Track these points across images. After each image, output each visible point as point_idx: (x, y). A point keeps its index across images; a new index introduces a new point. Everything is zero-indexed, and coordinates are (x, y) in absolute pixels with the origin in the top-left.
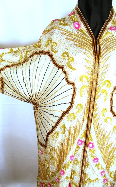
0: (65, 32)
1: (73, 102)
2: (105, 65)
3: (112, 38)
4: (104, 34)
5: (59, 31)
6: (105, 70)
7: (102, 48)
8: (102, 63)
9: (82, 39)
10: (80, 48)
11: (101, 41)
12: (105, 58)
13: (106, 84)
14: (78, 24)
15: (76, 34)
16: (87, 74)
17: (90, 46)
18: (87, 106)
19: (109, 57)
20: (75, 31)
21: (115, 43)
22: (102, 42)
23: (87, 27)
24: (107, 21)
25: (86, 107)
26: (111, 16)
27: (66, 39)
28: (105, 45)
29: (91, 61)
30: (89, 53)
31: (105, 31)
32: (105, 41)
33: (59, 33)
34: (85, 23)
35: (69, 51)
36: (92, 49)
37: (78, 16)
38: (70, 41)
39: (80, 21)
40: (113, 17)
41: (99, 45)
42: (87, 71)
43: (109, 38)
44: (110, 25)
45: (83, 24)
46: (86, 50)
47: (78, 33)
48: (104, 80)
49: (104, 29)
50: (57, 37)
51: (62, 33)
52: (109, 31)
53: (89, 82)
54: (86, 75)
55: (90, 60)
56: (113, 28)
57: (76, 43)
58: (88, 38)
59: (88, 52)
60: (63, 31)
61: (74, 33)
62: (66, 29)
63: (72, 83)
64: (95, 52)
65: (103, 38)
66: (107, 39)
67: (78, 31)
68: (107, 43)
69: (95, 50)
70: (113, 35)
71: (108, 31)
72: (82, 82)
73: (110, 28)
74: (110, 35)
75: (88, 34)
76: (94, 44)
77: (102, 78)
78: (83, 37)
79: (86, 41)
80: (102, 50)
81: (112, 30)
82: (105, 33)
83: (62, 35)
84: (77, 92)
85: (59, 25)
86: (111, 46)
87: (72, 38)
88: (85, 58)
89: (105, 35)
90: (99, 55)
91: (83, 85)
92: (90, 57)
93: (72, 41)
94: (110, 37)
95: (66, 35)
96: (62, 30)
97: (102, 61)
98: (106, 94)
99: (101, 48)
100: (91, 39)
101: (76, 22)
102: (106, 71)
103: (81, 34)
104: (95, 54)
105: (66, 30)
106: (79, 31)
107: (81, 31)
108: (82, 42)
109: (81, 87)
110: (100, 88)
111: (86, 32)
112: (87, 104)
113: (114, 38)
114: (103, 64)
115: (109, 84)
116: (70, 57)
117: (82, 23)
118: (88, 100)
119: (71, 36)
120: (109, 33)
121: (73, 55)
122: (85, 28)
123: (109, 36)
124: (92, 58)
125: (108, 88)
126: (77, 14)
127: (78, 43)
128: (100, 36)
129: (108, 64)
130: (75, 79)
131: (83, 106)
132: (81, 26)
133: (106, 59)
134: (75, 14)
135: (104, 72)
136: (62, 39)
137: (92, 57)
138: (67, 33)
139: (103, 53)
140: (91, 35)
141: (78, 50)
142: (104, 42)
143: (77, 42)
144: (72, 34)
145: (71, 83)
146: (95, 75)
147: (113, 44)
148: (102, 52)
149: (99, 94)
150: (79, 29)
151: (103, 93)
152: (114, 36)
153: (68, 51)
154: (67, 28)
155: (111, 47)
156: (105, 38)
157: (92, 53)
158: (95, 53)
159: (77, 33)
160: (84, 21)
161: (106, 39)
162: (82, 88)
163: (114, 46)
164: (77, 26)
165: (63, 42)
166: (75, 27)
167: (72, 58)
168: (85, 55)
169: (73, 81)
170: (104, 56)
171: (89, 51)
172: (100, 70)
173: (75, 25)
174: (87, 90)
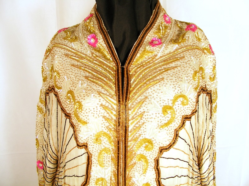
0: (72, 54)
1: (89, 176)
2: (137, 114)
3: (154, 60)
4: (138, 55)
5: (62, 51)
6: (139, 122)
7: (133, 82)
8: (132, 110)
9: (99, 65)
10: (93, 84)
11: (133, 68)
12: (139, 100)
13: (144, 145)
14: (95, 37)
15: (89, 57)
16: (107, 130)
17: (110, 80)
18: (114, 181)
19: (146, 97)
20: (88, 51)
21: (158, 70)
22: (134, 70)
23: (108, 43)
24: (145, 29)
25: (112, 182)
26: (154, 19)
27: (73, 65)
28: (138, 76)
29: (112, 108)
30: (108, 94)
31: (141, 49)
32: (139, 67)
33: (63, 55)
34: (105, 36)
35: (76, 89)
36: (113, 86)
37: (96, 22)
38: (79, 70)
39: (97, 31)
40: (158, 21)
41: (128, 77)
42: (107, 124)
43: (148, 62)
44: (151, 35)
45: (101, 38)
46: (103, 87)
47: (92, 53)
48: (139, 140)
49: (139, 45)
50: (60, 62)
51: (67, 55)
52: (148, 48)
53: (113, 143)
54: (106, 132)
55: (110, 106)
56: (157, 42)
57: (87, 74)
58: (109, 64)
59: (105, 92)
60: (69, 51)
61: (86, 55)
62: (74, 47)
63: (84, 145)
64: (119, 90)
65: (137, 62)
66: (144, 63)
67: (93, 51)
68: (143, 71)
69: (119, 88)
70: (156, 56)
71: (145, 48)
72: (101, 143)
73: (152, 43)
74: (150, 55)
75: (109, 56)
76: (118, 75)
77: (135, 136)
78: (100, 62)
79: (105, 70)
80: (133, 86)
81: (153, 46)
82: (140, 52)
83: (66, 58)
84: (94, 160)
85: (63, 40)
86: (151, 77)
87: (83, 64)
88: (100, 103)
89: (141, 57)
90: (126, 97)
91: (103, 147)
92: (111, 101)
93: (81, 70)
94: (149, 58)
95: (73, 59)
96: (67, 50)
97: (133, 106)
98: (147, 161)
99: (131, 82)
100: (114, 64)
101: (92, 33)
102: (141, 123)
103: (97, 56)
104: (119, 96)
105: (73, 49)
106: (95, 50)
107: (99, 51)
108: (97, 72)
109: (99, 151)
110: (134, 153)
111: (107, 52)
112: (113, 179)
113: (157, 60)
114: (134, 113)
115: (150, 146)
116: (76, 101)
117: (101, 36)
118: (114, 171)
119: (81, 61)
120: (149, 52)
121: (80, 98)
122: (105, 45)
123: (147, 58)
124: (113, 103)
125: (148, 152)
126: (94, 19)
127: (90, 75)
128: (131, 59)
129: (144, 112)
130: (88, 139)
131: (107, 182)
132: (98, 40)
133: (139, 102)
134: (91, 19)
135: (137, 125)
136: (67, 65)
137: (114, 101)
138: (74, 55)
139: (134, 91)
140: (115, 59)
141: (89, 88)
142: (138, 70)
143: (89, 73)
144: (82, 58)
145: (82, 146)
146: (122, 132)
147: (155, 73)
148: (134, 89)
149: (132, 162)
150: (95, 46)
151: (139, 160)
152: (157, 58)
153: (74, 88)
154: (75, 45)
155: (151, 79)
156: (139, 62)
157: (113, 93)
158: (119, 93)
159: (91, 55)
160: (103, 32)
161: (142, 63)
162: (100, 153)
163: (155, 77)
164: (93, 41)
165: (67, 71)
166: (89, 44)
167: (79, 103)
168: (101, 98)
169: (85, 142)
170: (136, 97)
171: (107, 90)
172: (130, 122)
173: (89, 39)
174: (110, 156)
